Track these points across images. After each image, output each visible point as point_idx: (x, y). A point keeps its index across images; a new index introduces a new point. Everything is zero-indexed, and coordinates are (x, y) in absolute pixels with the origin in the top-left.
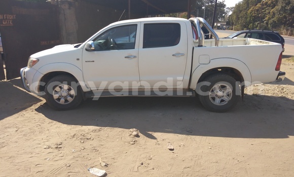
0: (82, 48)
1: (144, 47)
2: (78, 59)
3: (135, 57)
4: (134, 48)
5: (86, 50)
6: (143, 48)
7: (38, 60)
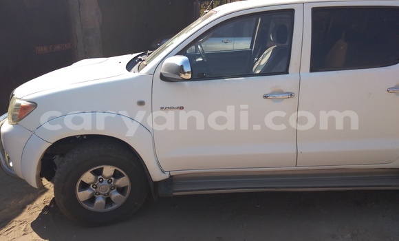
0: (152, 73)
1: (315, 67)
2: (141, 103)
3: (291, 95)
4: (286, 72)
5: (163, 77)
6: (312, 70)
7: (34, 105)
